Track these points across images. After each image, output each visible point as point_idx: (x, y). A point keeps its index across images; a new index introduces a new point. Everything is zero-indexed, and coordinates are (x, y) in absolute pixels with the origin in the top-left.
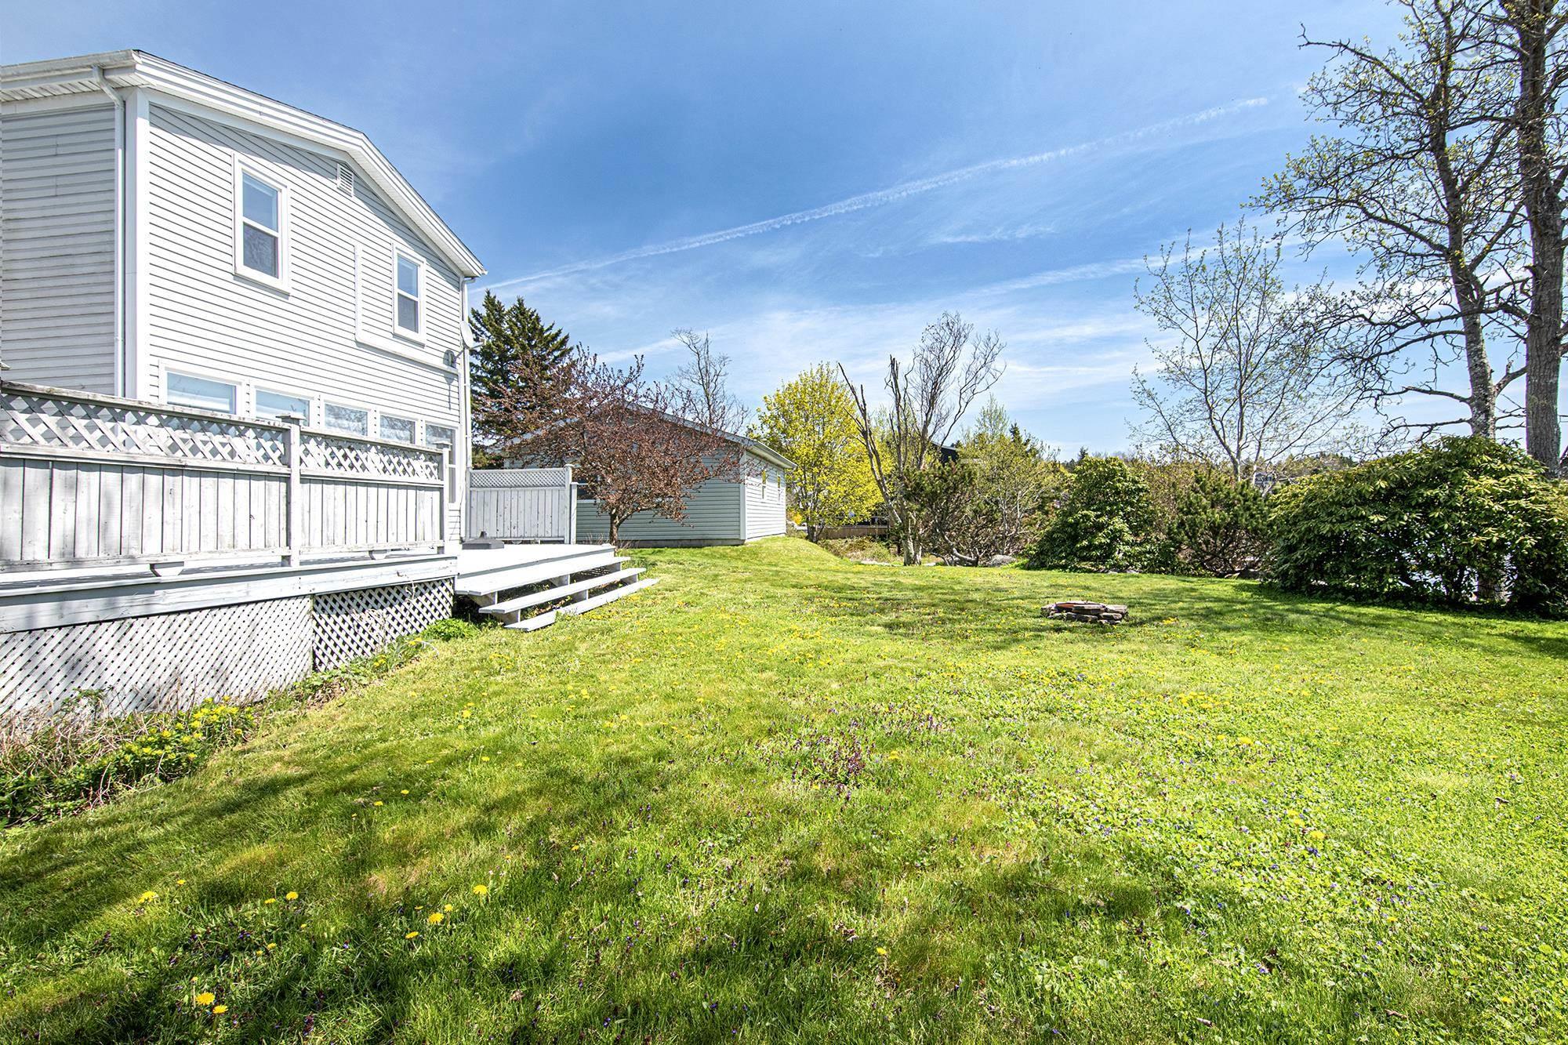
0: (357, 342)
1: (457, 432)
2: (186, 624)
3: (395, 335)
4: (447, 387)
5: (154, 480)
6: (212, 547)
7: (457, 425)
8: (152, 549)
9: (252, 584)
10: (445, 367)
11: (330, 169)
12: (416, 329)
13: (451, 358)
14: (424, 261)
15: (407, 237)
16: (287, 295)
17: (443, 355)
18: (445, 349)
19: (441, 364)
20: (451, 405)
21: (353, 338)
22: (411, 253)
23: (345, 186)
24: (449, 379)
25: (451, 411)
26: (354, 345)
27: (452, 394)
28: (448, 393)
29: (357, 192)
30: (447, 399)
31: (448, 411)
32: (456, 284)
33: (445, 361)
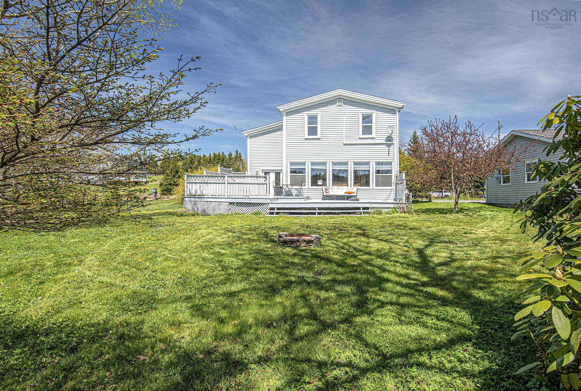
1: (393, 163)
3: (360, 138)
4: (388, 148)
7: (393, 160)
8: (204, 193)
10: (385, 142)
11: (334, 102)
12: (371, 134)
13: (389, 139)
14: (375, 111)
15: (367, 107)
16: (320, 139)
17: (385, 139)
18: (386, 137)
19: (384, 142)
20: (390, 154)
21: (342, 143)
22: (368, 111)
23: (340, 104)
24: (389, 146)
25: (390, 156)
26: (343, 145)
27: (390, 151)
28: (388, 150)
29: (344, 104)
30: (388, 152)
31: (388, 156)
32: (393, 113)
33: (386, 140)
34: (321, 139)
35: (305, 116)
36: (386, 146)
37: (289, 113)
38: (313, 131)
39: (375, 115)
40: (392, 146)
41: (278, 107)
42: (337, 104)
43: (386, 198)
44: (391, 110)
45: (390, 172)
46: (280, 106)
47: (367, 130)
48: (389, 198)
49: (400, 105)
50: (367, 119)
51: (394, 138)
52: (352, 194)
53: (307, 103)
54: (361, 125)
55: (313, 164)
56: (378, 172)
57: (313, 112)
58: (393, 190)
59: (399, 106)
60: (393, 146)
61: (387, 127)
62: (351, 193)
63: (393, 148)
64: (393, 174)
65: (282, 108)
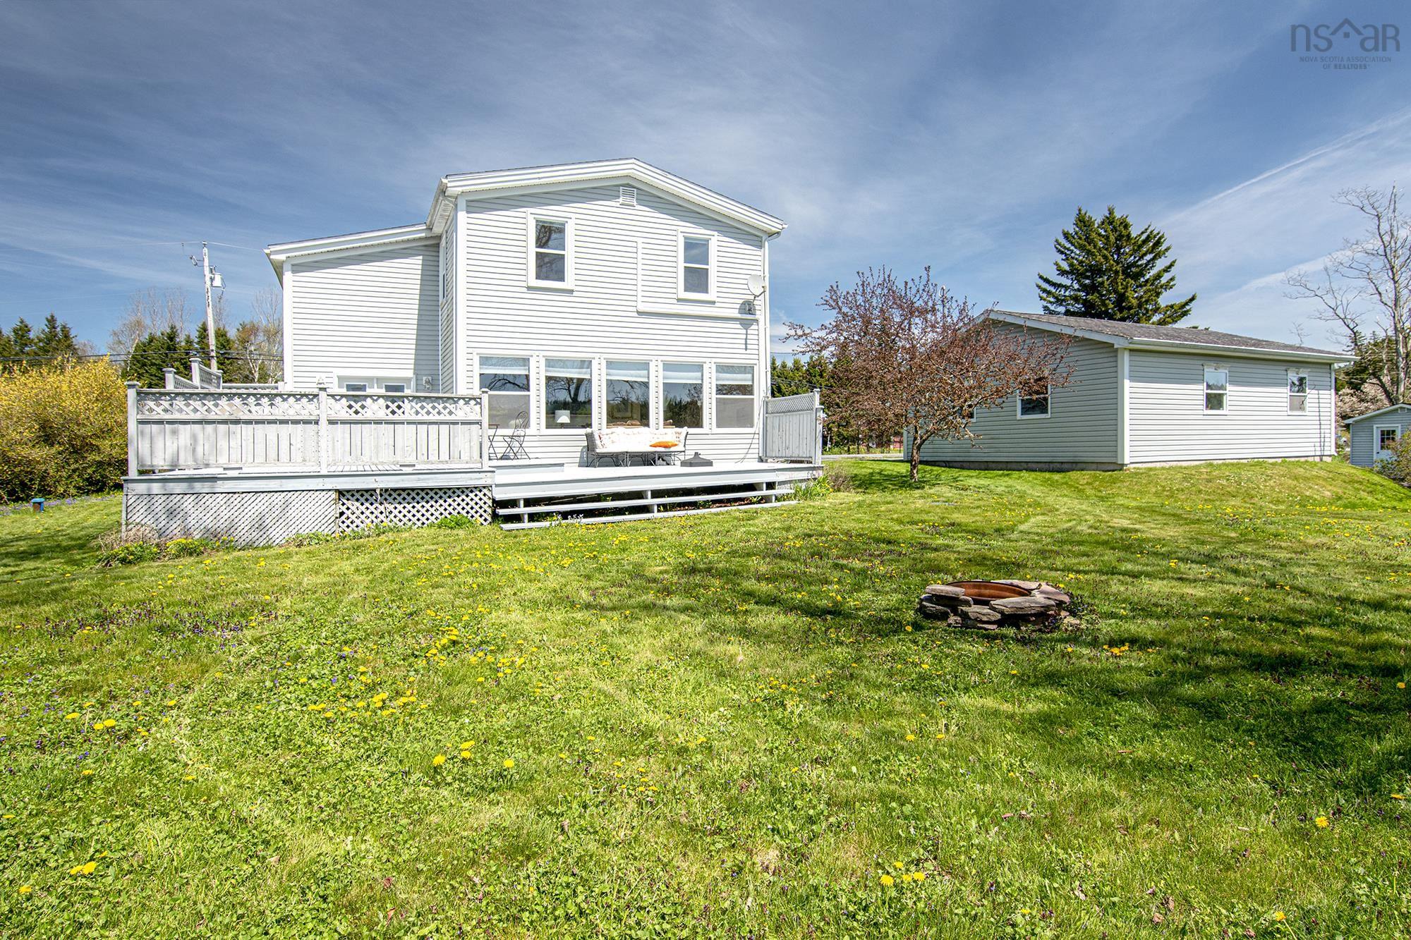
0: (638, 312)
1: (756, 368)
2: (239, 499)
3: (679, 300)
4: (744, 331)
5: (222, 427)
6: (263, 460)
7: (756, 362)
8: (223, 460)
9: (283, 480)
10: (739, 316)
11: (613, 193)
12: (706, 291)
13: (748, 308)
14: (716, 233)
15: (697, 220)
16: (571, 291)
17: (738, 306)
18: (741, 301)
19: (735, 314)
20: (749, 347)
21: (635, 309)
22: (698, 232)
23: (628, 200)
24: (746, 324)
25: (748, 352)
26: (635, 314)
27: (749, 337)
28: (744, 337)
29: (640, 202)
30: (743, 342)
31: (744, 351)
32: (756, 243)
33: (742, 310)
34: (575, 294)
35: (527, 220)
36: (739, 326)
37: (479, 204)
38: (550, 267)
39: (717, 243)
40: (753, 327)
41: (445, 181)
42: (621, 200)
43: (742, 456)
44: (754, 237)
45: (746, 390)
46: (450, 179)
47: (697, 279)
48: (748, 456)
49: (773, 225)
50: (696, 250)
51: (757, 307)
52: (672, 449)
53: (537, 182)
54: (682, 265)
55: (550, 363)
56: (721, 389)
57: (552, 213)
58: (756, 436)
59: (774, 229)
60: (756, 327)
61: (747, 277)
62: (669, 447)
63: (756, 332)
64: (755, 397)
65: (455, 186)
